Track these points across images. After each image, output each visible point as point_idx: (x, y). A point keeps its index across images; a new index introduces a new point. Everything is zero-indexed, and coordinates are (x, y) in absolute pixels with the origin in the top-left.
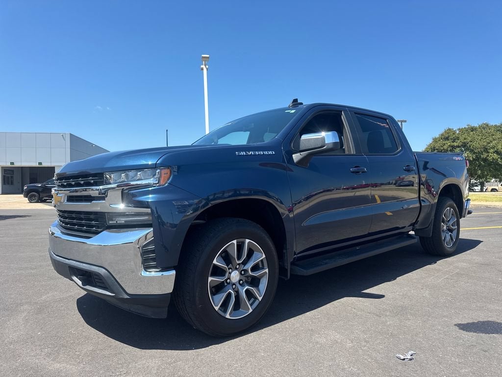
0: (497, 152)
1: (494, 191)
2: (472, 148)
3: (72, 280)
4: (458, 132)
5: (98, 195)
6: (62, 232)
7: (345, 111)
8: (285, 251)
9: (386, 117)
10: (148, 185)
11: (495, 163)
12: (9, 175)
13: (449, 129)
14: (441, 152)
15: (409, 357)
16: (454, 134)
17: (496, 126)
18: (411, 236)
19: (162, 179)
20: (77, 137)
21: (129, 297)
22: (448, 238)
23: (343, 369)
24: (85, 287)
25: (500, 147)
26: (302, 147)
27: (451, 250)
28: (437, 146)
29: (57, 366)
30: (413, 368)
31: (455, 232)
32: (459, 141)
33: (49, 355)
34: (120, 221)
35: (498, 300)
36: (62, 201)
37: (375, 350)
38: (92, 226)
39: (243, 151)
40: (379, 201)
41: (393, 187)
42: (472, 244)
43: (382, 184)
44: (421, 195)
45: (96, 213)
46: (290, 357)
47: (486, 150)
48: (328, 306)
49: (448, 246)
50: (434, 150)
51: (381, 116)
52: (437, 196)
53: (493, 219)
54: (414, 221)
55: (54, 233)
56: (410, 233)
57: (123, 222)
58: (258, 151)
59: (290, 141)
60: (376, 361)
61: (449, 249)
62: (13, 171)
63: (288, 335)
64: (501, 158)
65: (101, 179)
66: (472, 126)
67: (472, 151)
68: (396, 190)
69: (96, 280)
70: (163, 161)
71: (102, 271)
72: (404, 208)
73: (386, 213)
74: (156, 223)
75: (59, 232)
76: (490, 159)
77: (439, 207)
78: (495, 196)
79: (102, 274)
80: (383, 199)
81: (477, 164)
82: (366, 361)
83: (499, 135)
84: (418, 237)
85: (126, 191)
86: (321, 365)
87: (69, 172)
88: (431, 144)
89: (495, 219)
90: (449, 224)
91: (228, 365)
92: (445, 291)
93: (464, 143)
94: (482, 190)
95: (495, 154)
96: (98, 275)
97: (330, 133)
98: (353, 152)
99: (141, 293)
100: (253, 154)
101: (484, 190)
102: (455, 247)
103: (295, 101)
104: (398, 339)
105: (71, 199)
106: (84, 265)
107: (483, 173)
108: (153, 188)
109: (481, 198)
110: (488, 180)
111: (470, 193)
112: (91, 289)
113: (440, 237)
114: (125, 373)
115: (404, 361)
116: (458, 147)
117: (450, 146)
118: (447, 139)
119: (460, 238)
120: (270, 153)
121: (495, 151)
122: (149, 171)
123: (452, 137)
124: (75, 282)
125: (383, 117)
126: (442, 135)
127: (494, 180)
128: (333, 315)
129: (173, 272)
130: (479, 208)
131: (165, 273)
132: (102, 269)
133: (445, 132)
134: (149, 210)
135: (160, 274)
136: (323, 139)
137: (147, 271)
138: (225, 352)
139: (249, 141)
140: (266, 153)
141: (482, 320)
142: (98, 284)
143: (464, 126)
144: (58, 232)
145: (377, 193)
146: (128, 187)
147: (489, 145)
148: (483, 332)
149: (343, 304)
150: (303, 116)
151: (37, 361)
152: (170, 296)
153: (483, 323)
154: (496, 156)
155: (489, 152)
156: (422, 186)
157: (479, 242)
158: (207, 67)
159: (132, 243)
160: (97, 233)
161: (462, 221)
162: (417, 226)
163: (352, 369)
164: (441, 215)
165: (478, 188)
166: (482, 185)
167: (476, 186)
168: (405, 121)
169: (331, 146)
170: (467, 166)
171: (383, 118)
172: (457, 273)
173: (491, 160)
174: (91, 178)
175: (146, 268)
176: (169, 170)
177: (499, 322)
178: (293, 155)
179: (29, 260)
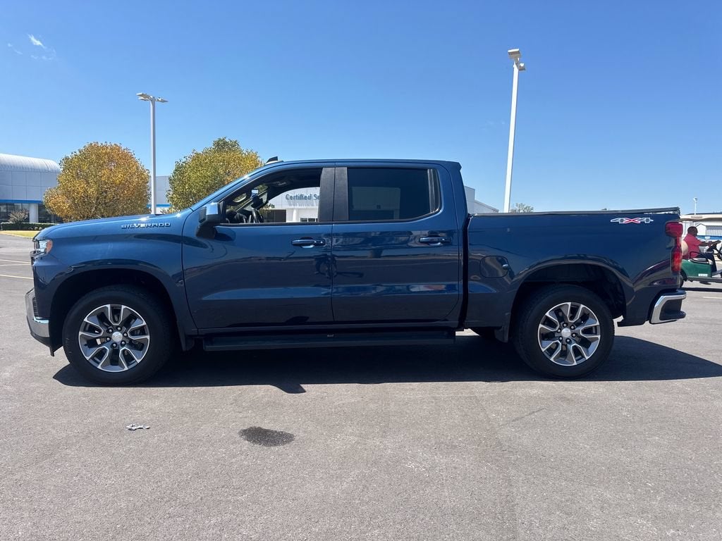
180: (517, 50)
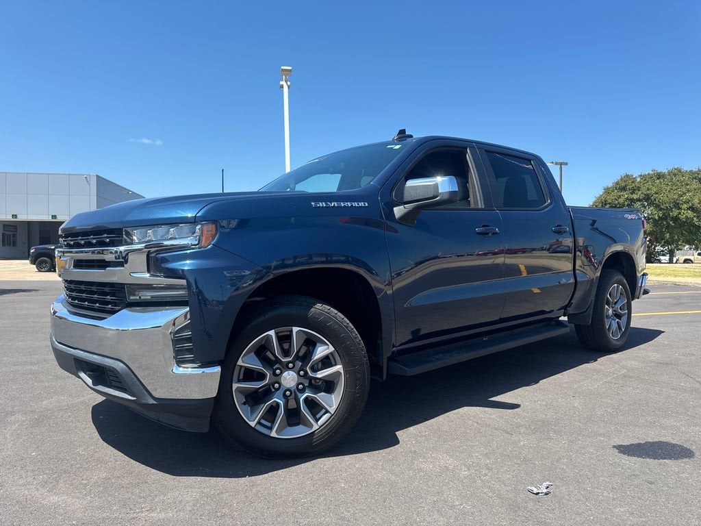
0: (692, 208)
1: (688, 263)
2: (658, 203)
3: (79, 377)
4: (638, 180)
5: (114, 260)
6: (69, 311)
7: (472, 148)
8: (379, 342)
9: (530, 157)
10: (184, 247)
11: (688, 223)
12: (11, 233)
13: (627, 176)
14: (615, 207)
15: (545, 491)
16: (633, 182)
17: (691, 171)
18: (561, 324)
19: (204, 238)
20: (105, 179)
21: (155, 402)
22: (615, 326)
23: (453, 507)
24: (96, 388)
25: (696, 201)
26: (407, 197)
27: (618, 343)
28: (610, 198)
29: (53, 499)
30: (550, 506)
31: (624, 319)
32: (640, 193)
33: (44, 484)
34: (146, 296)
35: (677, 413)
36: (67, 267)
37: (499, 481)
38: (107, 303)
39: (322, 202)
40: (525, 274)
41: (546, 253)
42: (648, 335)
43: (534, 250)
44: (577, 267)
45: (112, 285)
46: (381, 490)
47: (677, 205)
48: (441, 418)
49: (614, 338)
50: (606, 204)
51: (523, 155)
52: (600, 267)
53: (681, 301)
54: (566, 303)
55: (56, 312)
56: (560, 319)
57: (149, 297)
58: (344, 201)
59: (391, 189)
60: (499, 496)
61: (615, 342)
62: (15, 227)
63: (380, 458)
64: (698, 217)
65: (119, 237)
66: (659, 171)
67: (658, 207)
68: (547, 257)
69: (111, 378)
70: (206, 213)
71: (119, 366)
72: (562, 282)
73: (533, 289)
74: (195, 300)
75: (65, 311)
76: (682, 217)
77: (602, 283)
78: (688, 270)
79: (118, 369)
80: (532, 270)
81: (664, 225)
82: (485, 496)
83: (695, 184)
84: (573, 325)
85: (152, 255)
86: (422, 500)
87: (79, 226)
88: (602, 195)
89: (685, 301)
90: (616, 307)
91: (293, 500)
92: (605, 400)
93: (647, 195)
94: (671, 261)
95: (689, 212)
96: (113, 371)
97: (446, 178)
98: (481, 205)
99: (178, 397)
100: (336, 205)
101: (674, 262)
102: (624, 339)
103: (402, 132)
104: (532, 465)
105: (79, 264)
106: (95, 356)
107: (672, 237)
108: (191, 251)
109: (668, 272)
110: (680, 247)
111: (647, 264)
112: (103, 391)
113: (603, 325)
114: (147, 511)
115: (537, 496)
116: (639, 200)
117: (627, 199)
118: (623, 189)
119: (631, 326)
120: (361, 204)
121: (690, 207)
122: (185, 228)
123: (630, 187)
124: (82, 380)
125: (527, 156)
126: (617, 183)
127: (687, 246)
128: (446, 432)
129: (218, 369)
130: (662, 286)
131: (208, 370)
132: (119, 362)
133: (621, 179)
134: (184, 282)
135: (200, 371)
136: (436, 186)
137: (180, 367)
138: (291, 482)
139: (340, 187)
140: (355, 204)
141: (652, 441)
142: (114, 383)
143: (647, 171)
144: (63, 311)
145: (522, 262)
146: (156, 249)
147: (682, 198)
148: (649, 456)
149: (462, 416)
150: (411, 153)
151: (26, 492)
152: (213, 401)
153: (652, 444)
154: (690, 214)
155: (681, 209)
156: (578, 253)
157: (659, 333)
158: (289, 83)
159: (160, 327)
160: (113, 312)
161: (634, 303)
162: (570, 310)
163: (464, 507)
164: (604, 294)
165: (665, 258)
166: (672, 254)
167: (664, 255)
168: (566, 164)
169: (446, 197)
170: (644, 227)
171: (527, 158)
172: (623, 374)
173: (684, 220)
174: (106, 235)
175: (180, 362)
176: (214, 226)
177: (674, 443)
178: (394, 209)
179: (30, 352)
180: (290, 68)
